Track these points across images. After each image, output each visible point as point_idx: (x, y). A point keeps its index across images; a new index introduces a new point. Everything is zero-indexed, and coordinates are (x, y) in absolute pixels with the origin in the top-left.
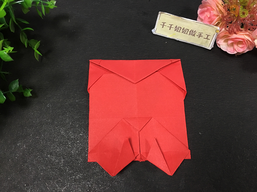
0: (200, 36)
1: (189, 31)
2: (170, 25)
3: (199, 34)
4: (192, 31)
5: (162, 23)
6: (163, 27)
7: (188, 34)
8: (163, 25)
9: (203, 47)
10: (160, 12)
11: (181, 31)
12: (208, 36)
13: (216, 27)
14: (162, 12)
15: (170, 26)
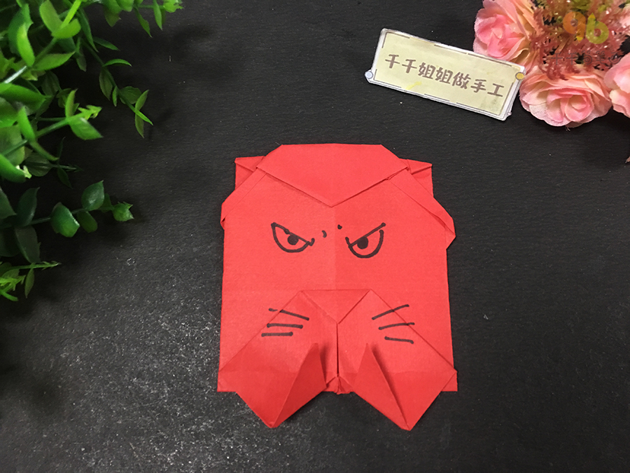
0: (479, 87)
1: (454, 76)
2: (407, 60)
3: (478, 82)
4: (460, 75)
5: (390, 55)
6: (391, 67)
7: (452, 83)
8: (392, 62)
9: (487, 114)
10: (384, 30)
11: (434, 76)
12: (498, 87)
13: (516, 65)
14: (390, 30)
15: (408, 63)
